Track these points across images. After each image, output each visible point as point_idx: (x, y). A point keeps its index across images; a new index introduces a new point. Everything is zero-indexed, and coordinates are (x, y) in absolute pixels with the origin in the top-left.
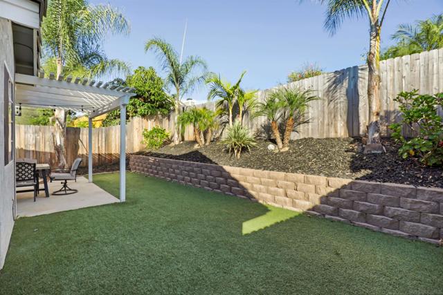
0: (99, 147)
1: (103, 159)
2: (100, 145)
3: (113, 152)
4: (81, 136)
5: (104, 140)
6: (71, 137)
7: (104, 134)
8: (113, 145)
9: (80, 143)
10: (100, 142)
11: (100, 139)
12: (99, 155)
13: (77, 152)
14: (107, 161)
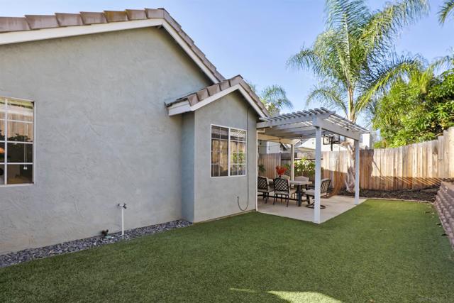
0: (395, 170)
1: (400, 184)
2: (396, 167)
3: (414, 176)
4: (374, 157)
5: (401, 161)
6: (365, 159)
7: (401, 154)
8: (414, 167)
9: (373, 165)
10: (396, 164)
11: (396, 160)
12: (395, 178)
13: (370, 174)
14: (405, 187)
